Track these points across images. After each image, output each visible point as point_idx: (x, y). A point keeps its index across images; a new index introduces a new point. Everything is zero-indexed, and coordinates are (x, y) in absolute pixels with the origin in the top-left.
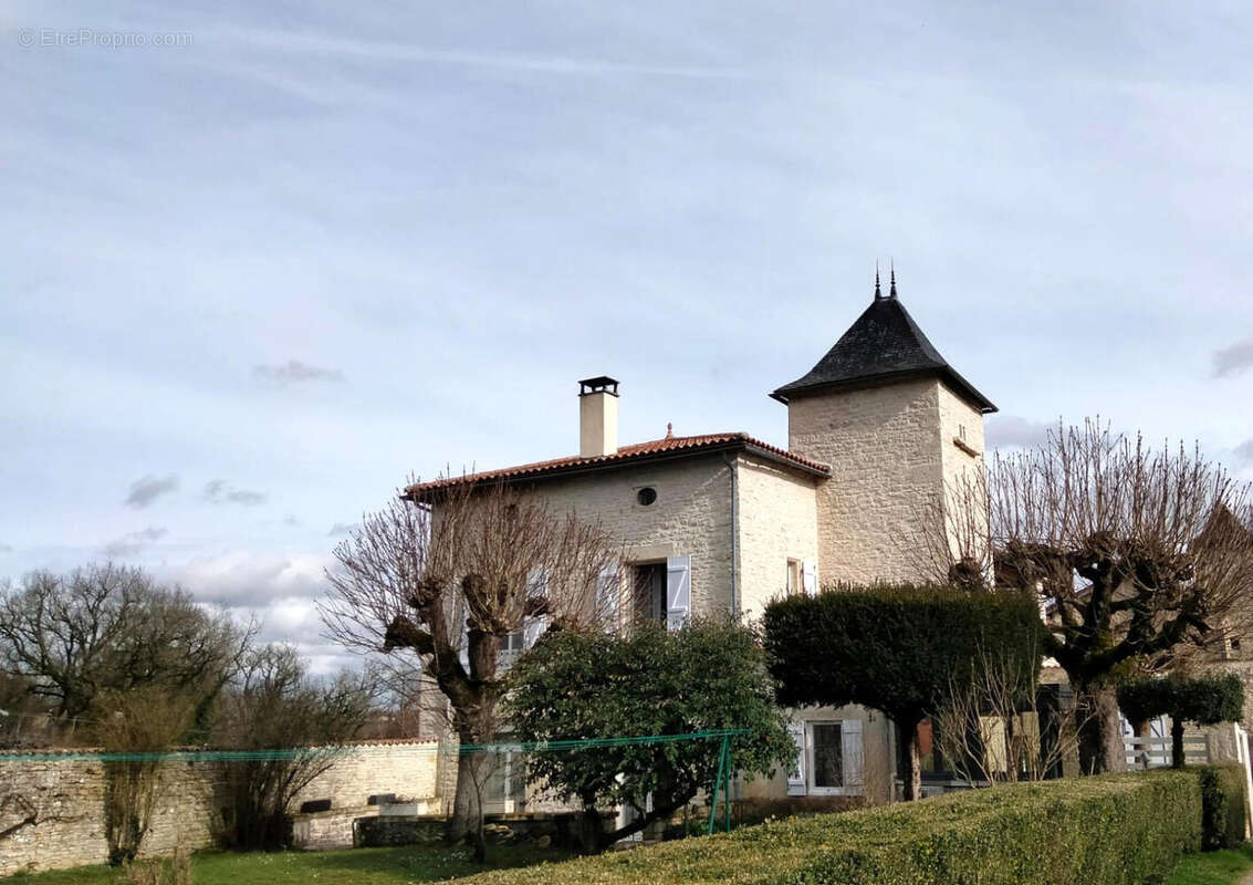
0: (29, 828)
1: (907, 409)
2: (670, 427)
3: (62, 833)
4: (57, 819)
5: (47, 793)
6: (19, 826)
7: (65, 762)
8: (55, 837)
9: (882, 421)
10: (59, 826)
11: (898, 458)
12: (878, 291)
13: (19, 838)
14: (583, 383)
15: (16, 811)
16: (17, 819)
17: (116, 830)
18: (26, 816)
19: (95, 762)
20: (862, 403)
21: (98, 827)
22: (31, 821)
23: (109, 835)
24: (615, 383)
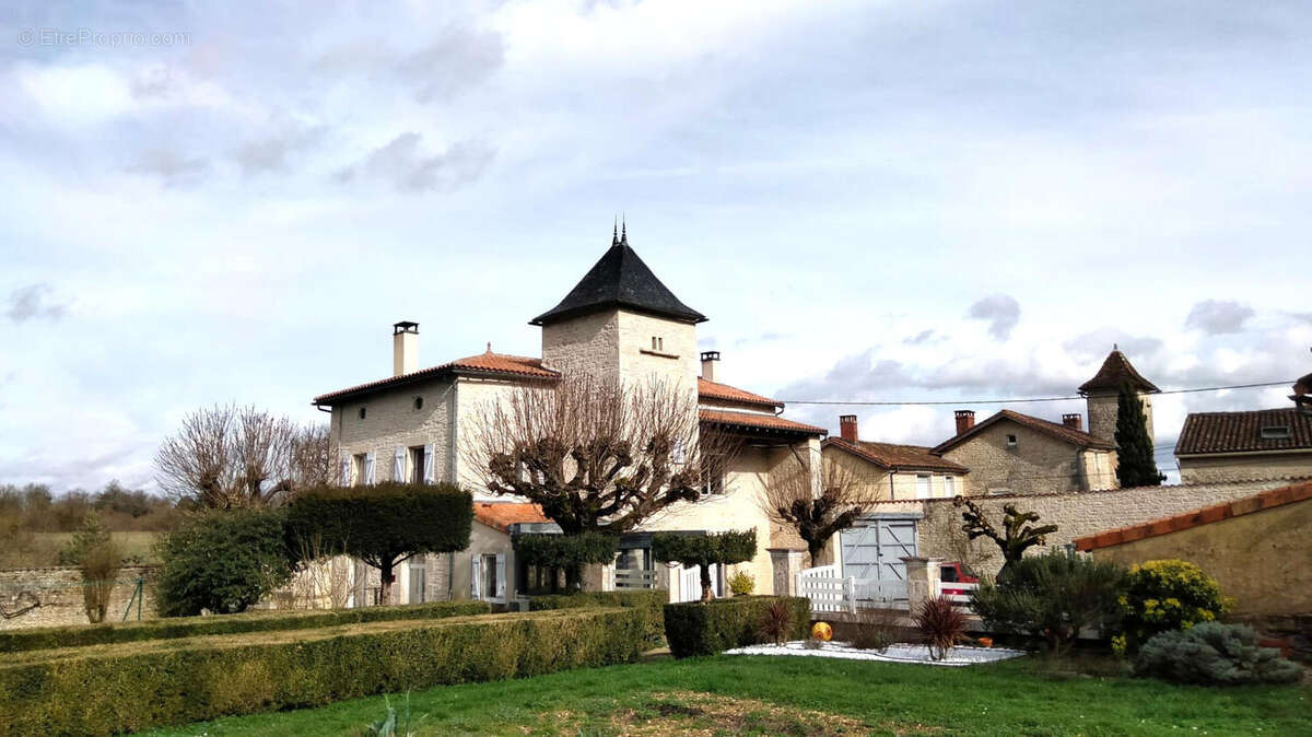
0: (36, 609)
1: (603, 331)
2: (489, 345)
3: (58, 612)
4: (54, 605)
5: (46, 591)
6: (31, 608)
7: (58, 573)
8: (54, 614)
9: (589, 339)
10: (56, 608)
11: (597, 366)
12: (615, 238)
13: (31, 614)
14: (396, 326)
15: (28, 600)
16: (29, 605)
17: (93, 611)
18: (35, 602)
19: (77, 574)
20: (581, 327)
21: (80, 608)
22: (38, 605)
23: (89, 613)
24: (416, 325)
